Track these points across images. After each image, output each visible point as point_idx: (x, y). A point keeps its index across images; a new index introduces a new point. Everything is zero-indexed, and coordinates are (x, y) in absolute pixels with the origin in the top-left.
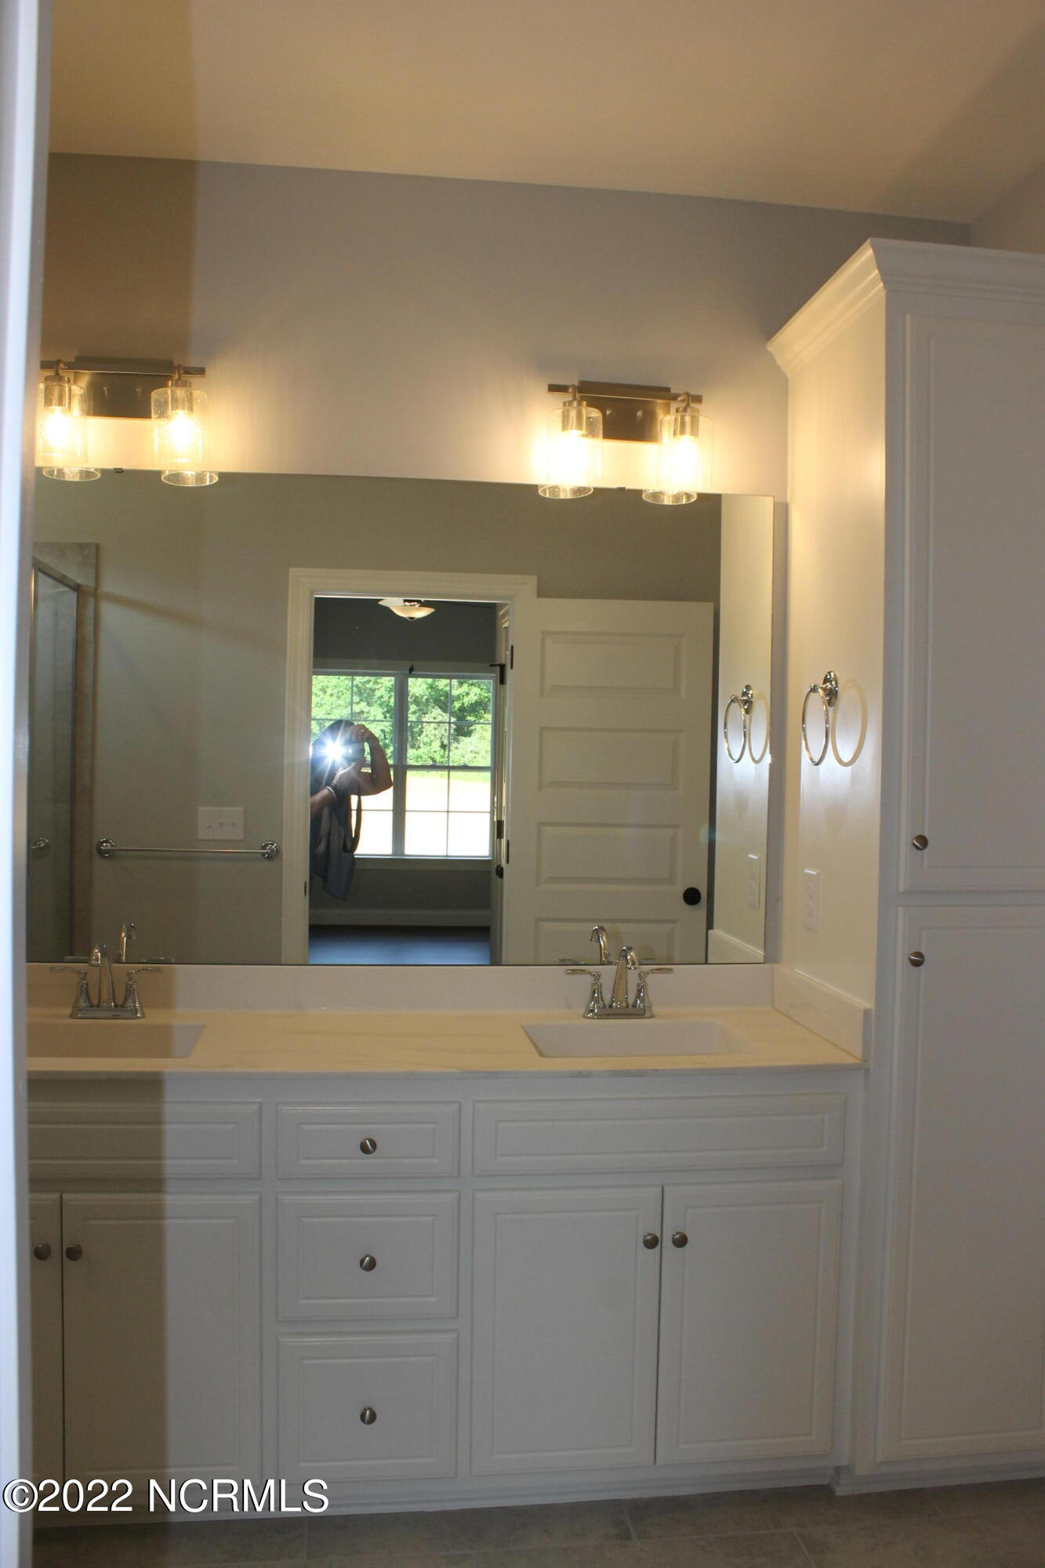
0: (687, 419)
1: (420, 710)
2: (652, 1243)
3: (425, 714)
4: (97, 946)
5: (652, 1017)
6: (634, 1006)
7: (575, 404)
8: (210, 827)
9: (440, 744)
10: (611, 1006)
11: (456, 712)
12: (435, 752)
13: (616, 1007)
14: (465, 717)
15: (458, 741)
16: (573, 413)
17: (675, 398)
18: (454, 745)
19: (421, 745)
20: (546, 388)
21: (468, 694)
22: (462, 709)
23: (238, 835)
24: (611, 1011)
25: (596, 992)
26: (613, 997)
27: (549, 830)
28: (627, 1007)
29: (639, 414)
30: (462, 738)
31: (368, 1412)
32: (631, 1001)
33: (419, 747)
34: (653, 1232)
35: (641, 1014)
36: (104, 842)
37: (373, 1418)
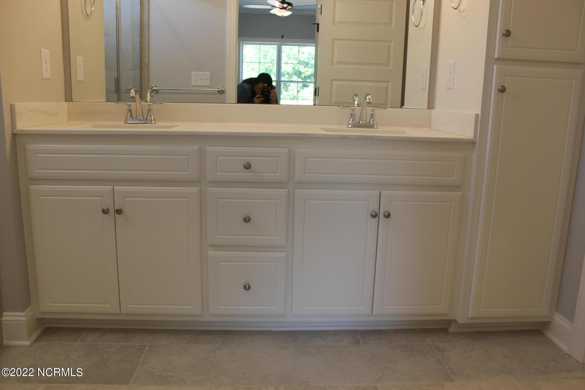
1: (289, 77)
2: (375, 216)
4: (133, 89)
6: (370, 123)
8: (196, 80)
10: (359, 123)
13: (362, 123)
15: (303, 89)
18: (302, 90)
19: (290, 90)
21: (307, 71)
22: (305, 77)
23: (208, 84)
24: (359, 125)
25: (352, 116)
26: (360, 119)
28: (366, 123)
30: (305, 88)
31: (247, 286)
32: (368, 121)
34: (376, 211)
35: (372, 127)
36: (154, 87)
37: (249, 288)
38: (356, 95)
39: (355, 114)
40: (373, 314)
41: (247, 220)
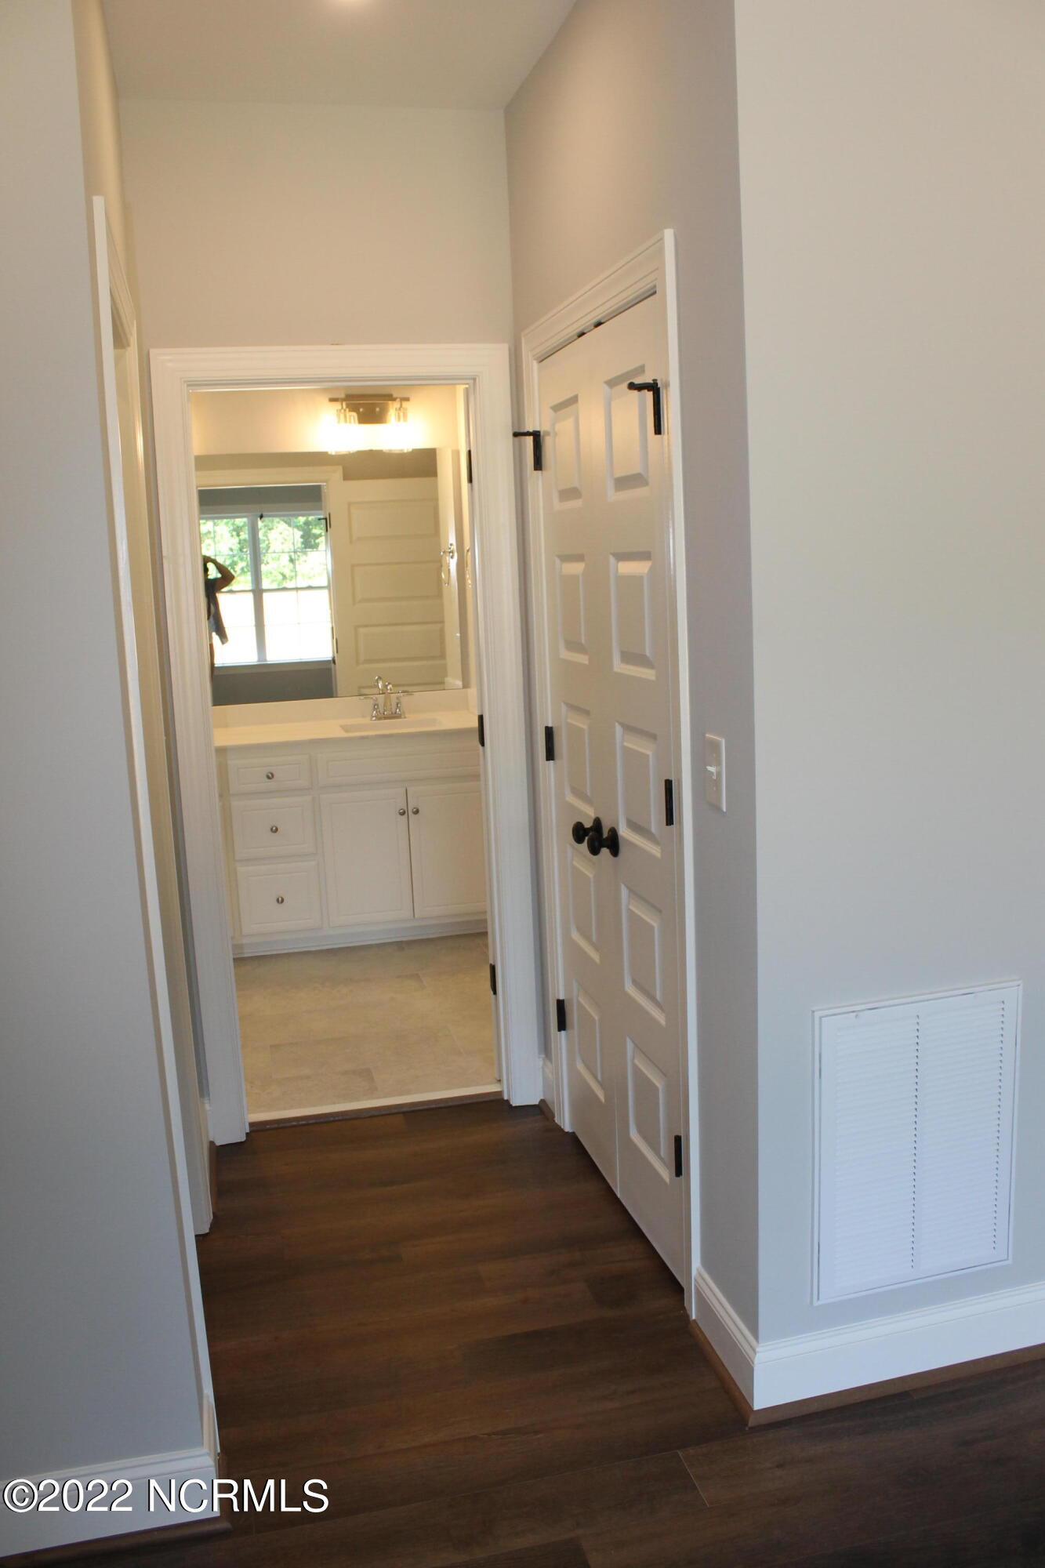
0: (401, 414)
2: (404, 813)
3: (270, 529)
5: (405, 718)
6: (396, 713)
7: (343, 411)
9: (289, 558)
10: (382, 714)
11: (301, 526)
12: (284, 567)
13: (385, 714)
14: (310, 530)
16: (342, 416)
17: (394, 400)
20: (327, 400)
24: (382, 716)
25: (375, 706)
26: (384, 710)
27: (361, 630)
28: (391, 714)
29: (378, 409)
31: (280, 899)
32: (394, 711)
33: (268, 563)
34: (403, 808)
35: (399, 717)
37: (283, 900)
38: (380, 678)
39: (378, 705)
40: (416, 916)
41: (275, 830)
